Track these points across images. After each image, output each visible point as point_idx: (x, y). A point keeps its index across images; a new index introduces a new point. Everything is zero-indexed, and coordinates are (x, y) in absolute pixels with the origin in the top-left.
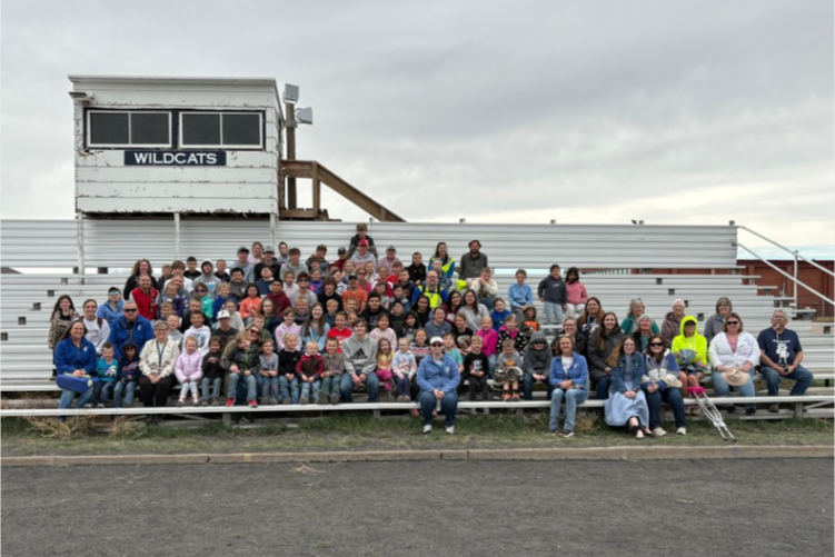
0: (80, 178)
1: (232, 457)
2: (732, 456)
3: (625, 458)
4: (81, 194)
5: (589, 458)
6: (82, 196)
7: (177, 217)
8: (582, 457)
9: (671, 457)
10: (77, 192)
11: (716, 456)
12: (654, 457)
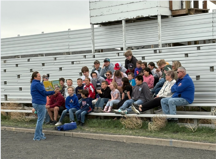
0: (91, 8)
1: (10, 129)
2: (169, 145)
3: (125, 141)
4: (91, 16)
5: (112, 140)
6: (92, 17)
7: (123, 22)
8: (109, 139)
9: (143, 143)
10: (90, 15)
11: (162, 145)
12: (136, 142)
